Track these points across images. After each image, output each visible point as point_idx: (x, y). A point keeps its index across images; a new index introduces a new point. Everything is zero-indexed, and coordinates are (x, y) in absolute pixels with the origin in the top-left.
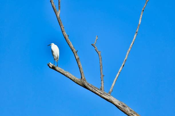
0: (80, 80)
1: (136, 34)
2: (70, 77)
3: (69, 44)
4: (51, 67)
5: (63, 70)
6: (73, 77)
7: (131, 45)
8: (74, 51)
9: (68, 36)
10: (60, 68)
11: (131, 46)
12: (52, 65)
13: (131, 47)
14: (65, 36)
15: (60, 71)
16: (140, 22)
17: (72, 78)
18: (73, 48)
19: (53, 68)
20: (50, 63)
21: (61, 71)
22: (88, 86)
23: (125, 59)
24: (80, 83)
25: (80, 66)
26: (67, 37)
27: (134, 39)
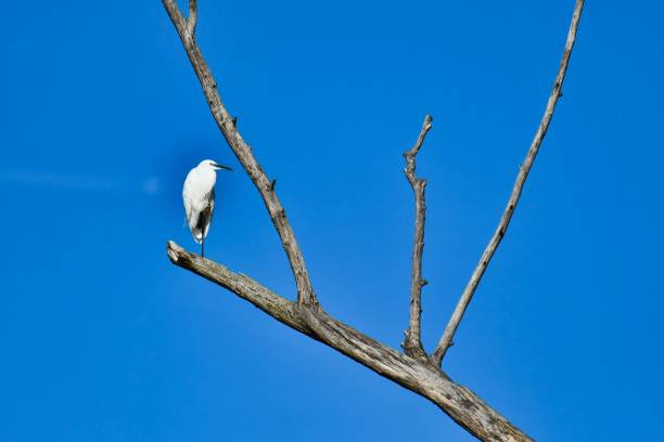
0: (290, 308)
1: (555, 95)
2: (250, 295)
3: (238, 156)
4: (176, 259)
5: (223, 270)
6: (264, 295)
7: (535, 141)
8: (260, 184)
9: (234, 122)
10: (209, 262)
11: (533, 145)
12: (180, 249)
13: (535, 150)
14: (221, 123)
15: (211, 273)
16: (570, 38)
17: (259, 300)
18: (256, 172)
19: (184, 263)
20: (173, 244)
21: (214, 275)
22: (323, 329)
23: (509, 205)
24: (291, 321)
25: (288, 244)
26: (229, 125)
27: (547, 114)
